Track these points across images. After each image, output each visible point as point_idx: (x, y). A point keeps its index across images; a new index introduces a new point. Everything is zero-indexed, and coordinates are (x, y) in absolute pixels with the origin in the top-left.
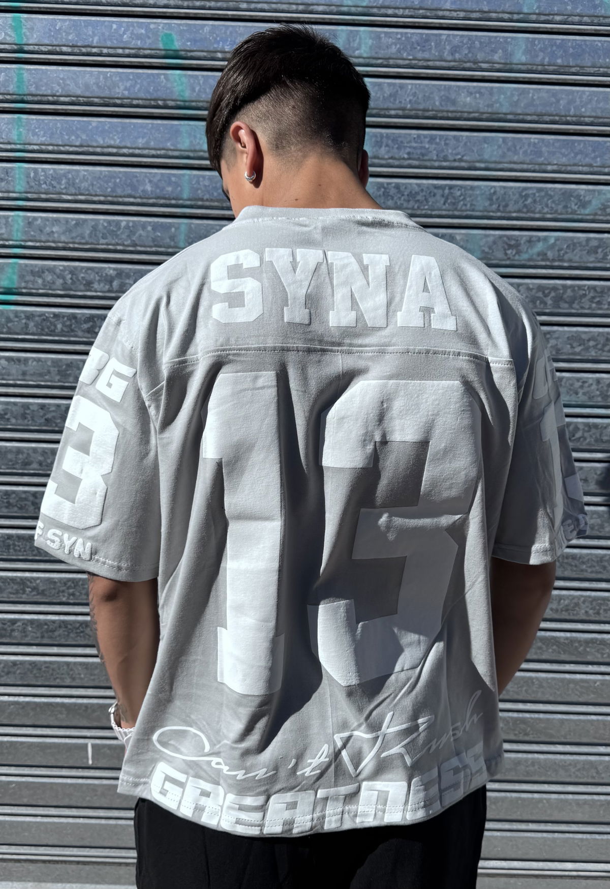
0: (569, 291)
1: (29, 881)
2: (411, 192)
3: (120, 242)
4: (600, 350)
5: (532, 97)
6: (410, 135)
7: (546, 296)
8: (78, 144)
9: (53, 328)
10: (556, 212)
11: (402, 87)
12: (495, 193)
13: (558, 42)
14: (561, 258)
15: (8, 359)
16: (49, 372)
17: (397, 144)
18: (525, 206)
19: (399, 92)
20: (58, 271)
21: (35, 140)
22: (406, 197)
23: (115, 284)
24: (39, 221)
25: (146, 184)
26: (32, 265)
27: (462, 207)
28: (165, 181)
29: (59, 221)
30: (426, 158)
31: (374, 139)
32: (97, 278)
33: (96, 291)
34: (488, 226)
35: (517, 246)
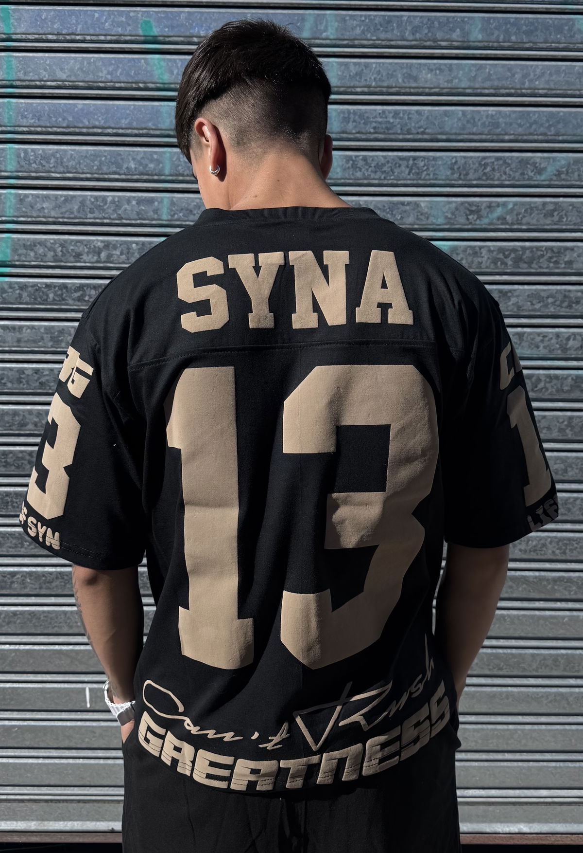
0: (528, 252)
1: (32, 820)
2: (377, 164)
3: (106, 216)
4: (558, 306)
5: (489, 72)
6: (375, 110)
7: (506, 257)
8: (65, 125)
9: (45, 297)
10: (514, 179)
11: (367, 66)
12: (456, 162)
13: (512, 20)
14: (519, 222)
15: (4, 328)
16: (42, 339)
17: (364, 119)
18: (485, 174)
19: (365, 71)
20: (49, 244)
21: (24, 122)
22: (373, 169)
23: (103, 255)
24: (30, 198)
25: (130, 162)
26: (24, 239)
27: (425, 176)
28: (148, 159)
29: (49, 198)
30: (391, 131)
31: (342, 115)
32: (86, 250)
33: (85, 262)
34: (451, 194)
35: (476, 211)
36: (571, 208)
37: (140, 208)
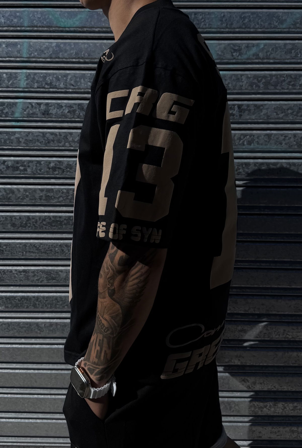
0: (274, 78)
4: (295, 115)
7: (259, 82)
10: (264, 27)
12: (224, 16)
14: (268, 57)
18: (244, 24)
27: (203, 26)
28: (13, 16)
35: (239, 50)
37: (8, 50)
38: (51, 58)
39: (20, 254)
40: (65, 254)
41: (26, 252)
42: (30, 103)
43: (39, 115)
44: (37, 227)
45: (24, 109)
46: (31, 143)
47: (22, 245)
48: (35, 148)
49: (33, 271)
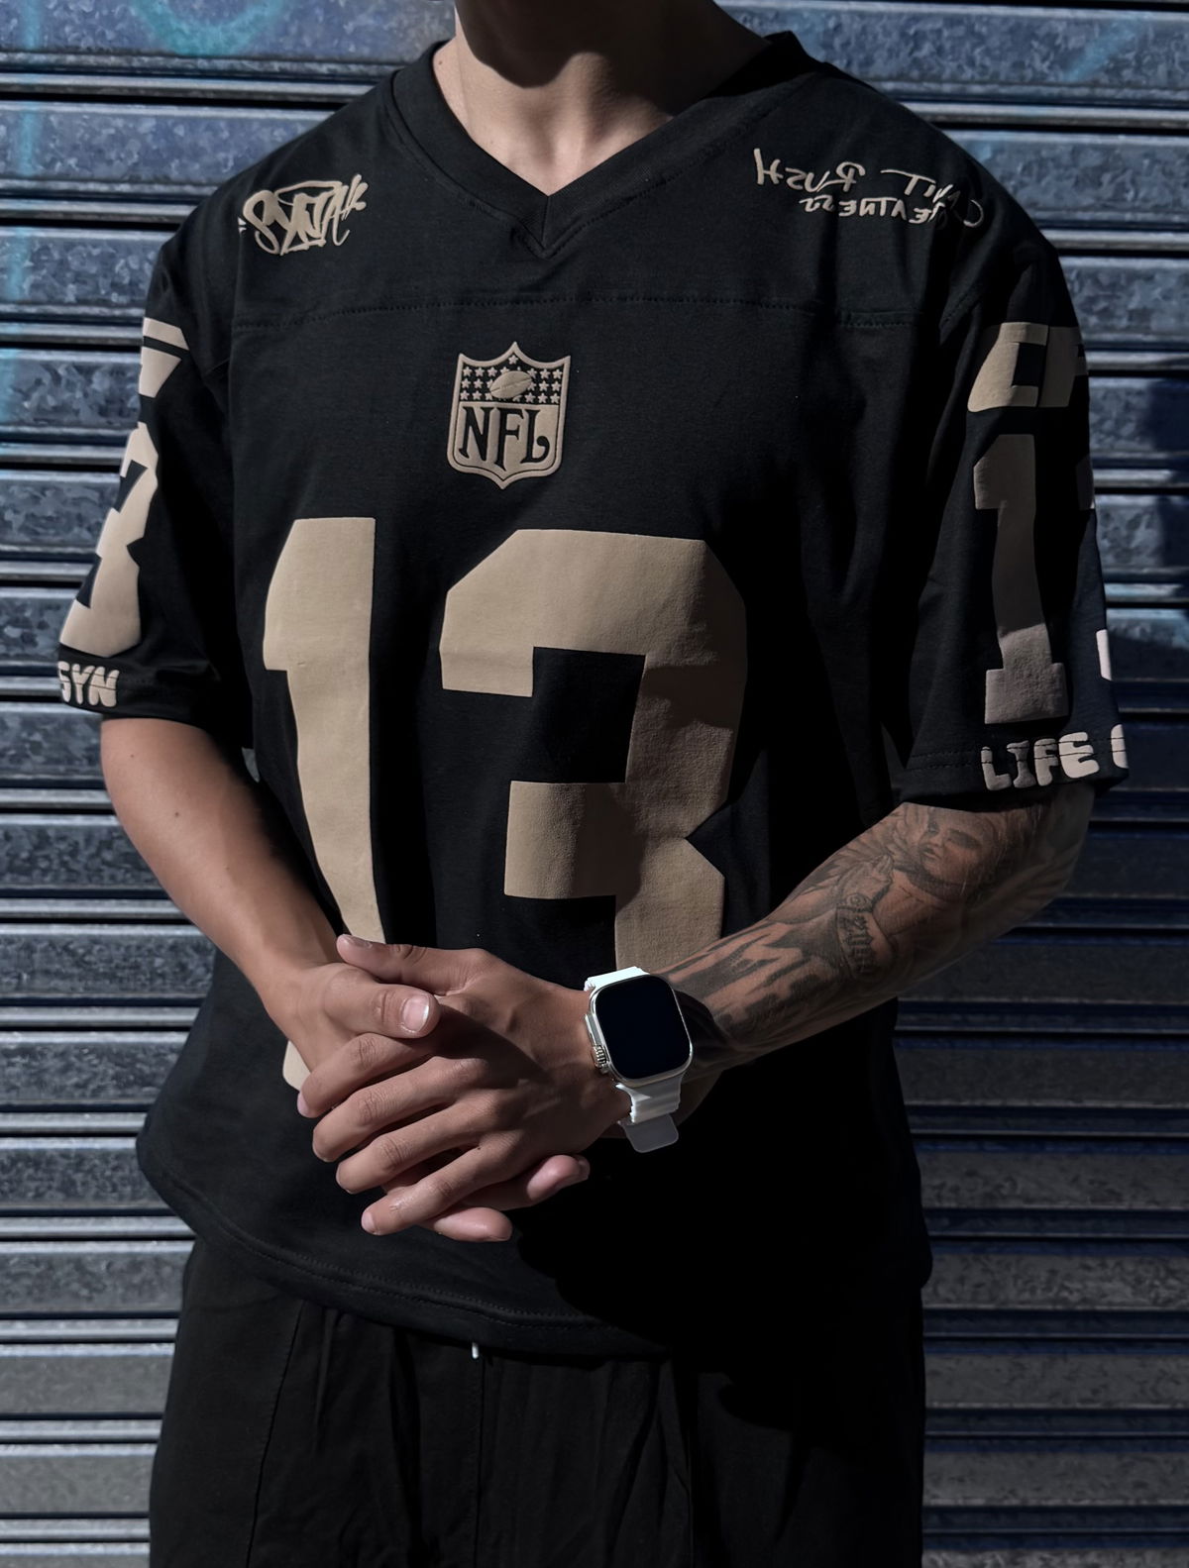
10: (994, 79)
36: (1146, 162)
38: (133, 181)
39: (8, 984)
40: (193, 983)
41: (32, 974)
42: (48, 366)
43: (86, 415)
44: (78, 873)
45: (20, 391)
46: (52, 531)
47: (14, 946)
48: (70, 550)
49: (61, 1049)
